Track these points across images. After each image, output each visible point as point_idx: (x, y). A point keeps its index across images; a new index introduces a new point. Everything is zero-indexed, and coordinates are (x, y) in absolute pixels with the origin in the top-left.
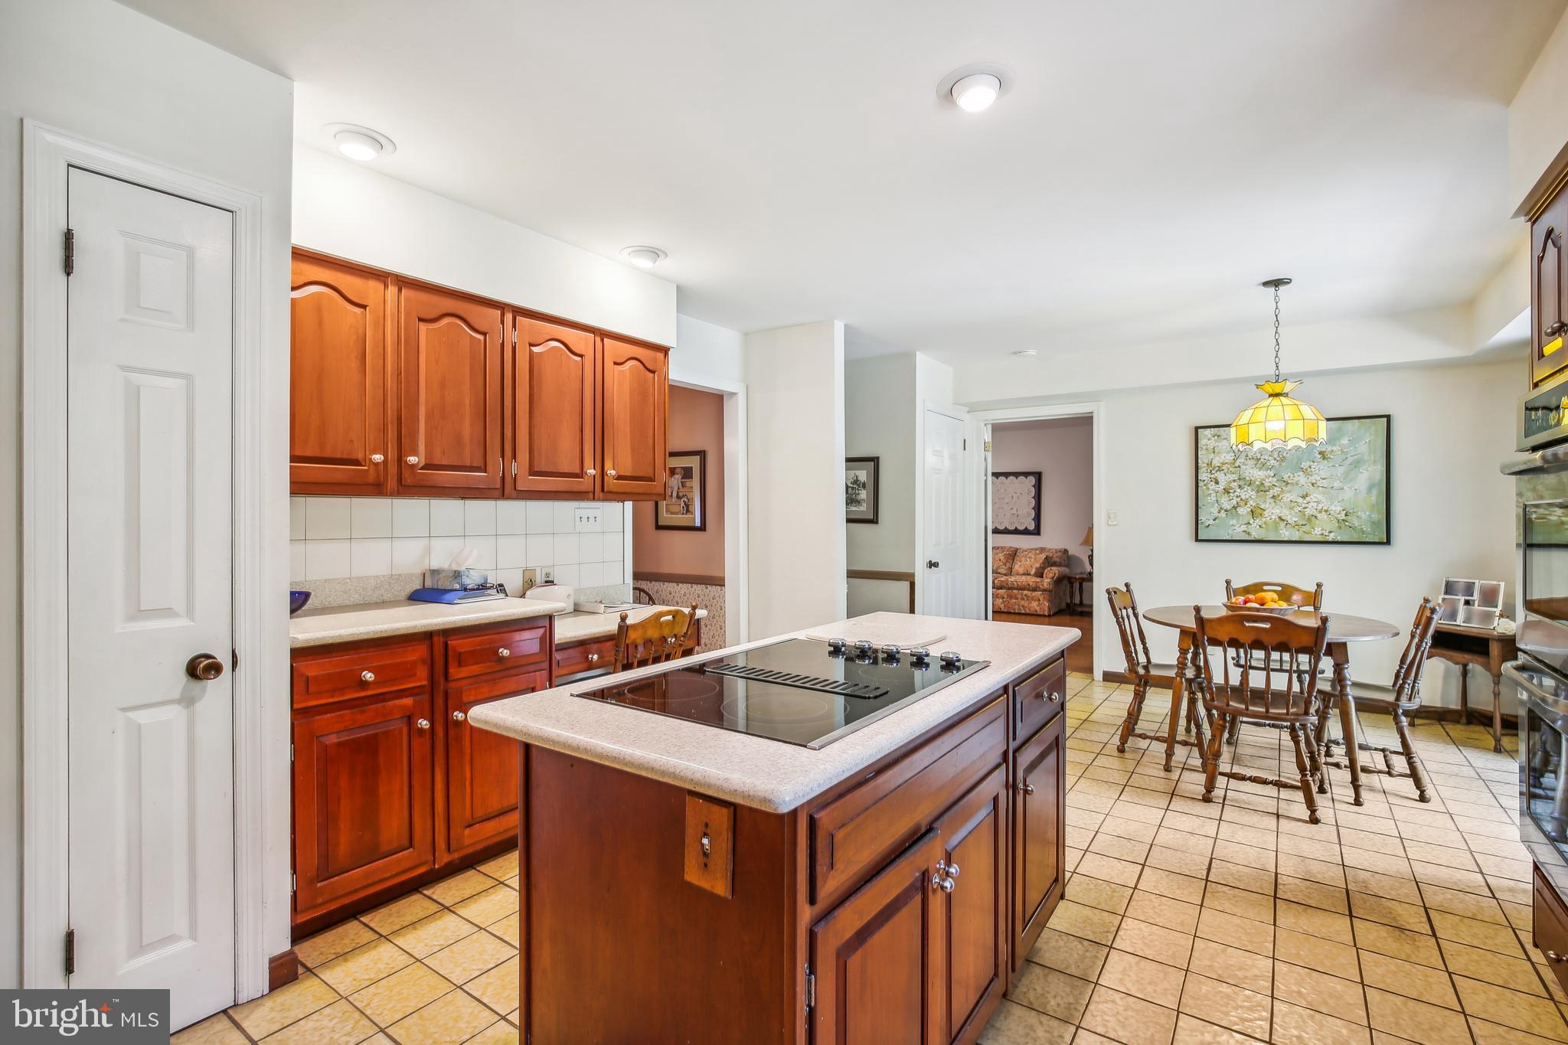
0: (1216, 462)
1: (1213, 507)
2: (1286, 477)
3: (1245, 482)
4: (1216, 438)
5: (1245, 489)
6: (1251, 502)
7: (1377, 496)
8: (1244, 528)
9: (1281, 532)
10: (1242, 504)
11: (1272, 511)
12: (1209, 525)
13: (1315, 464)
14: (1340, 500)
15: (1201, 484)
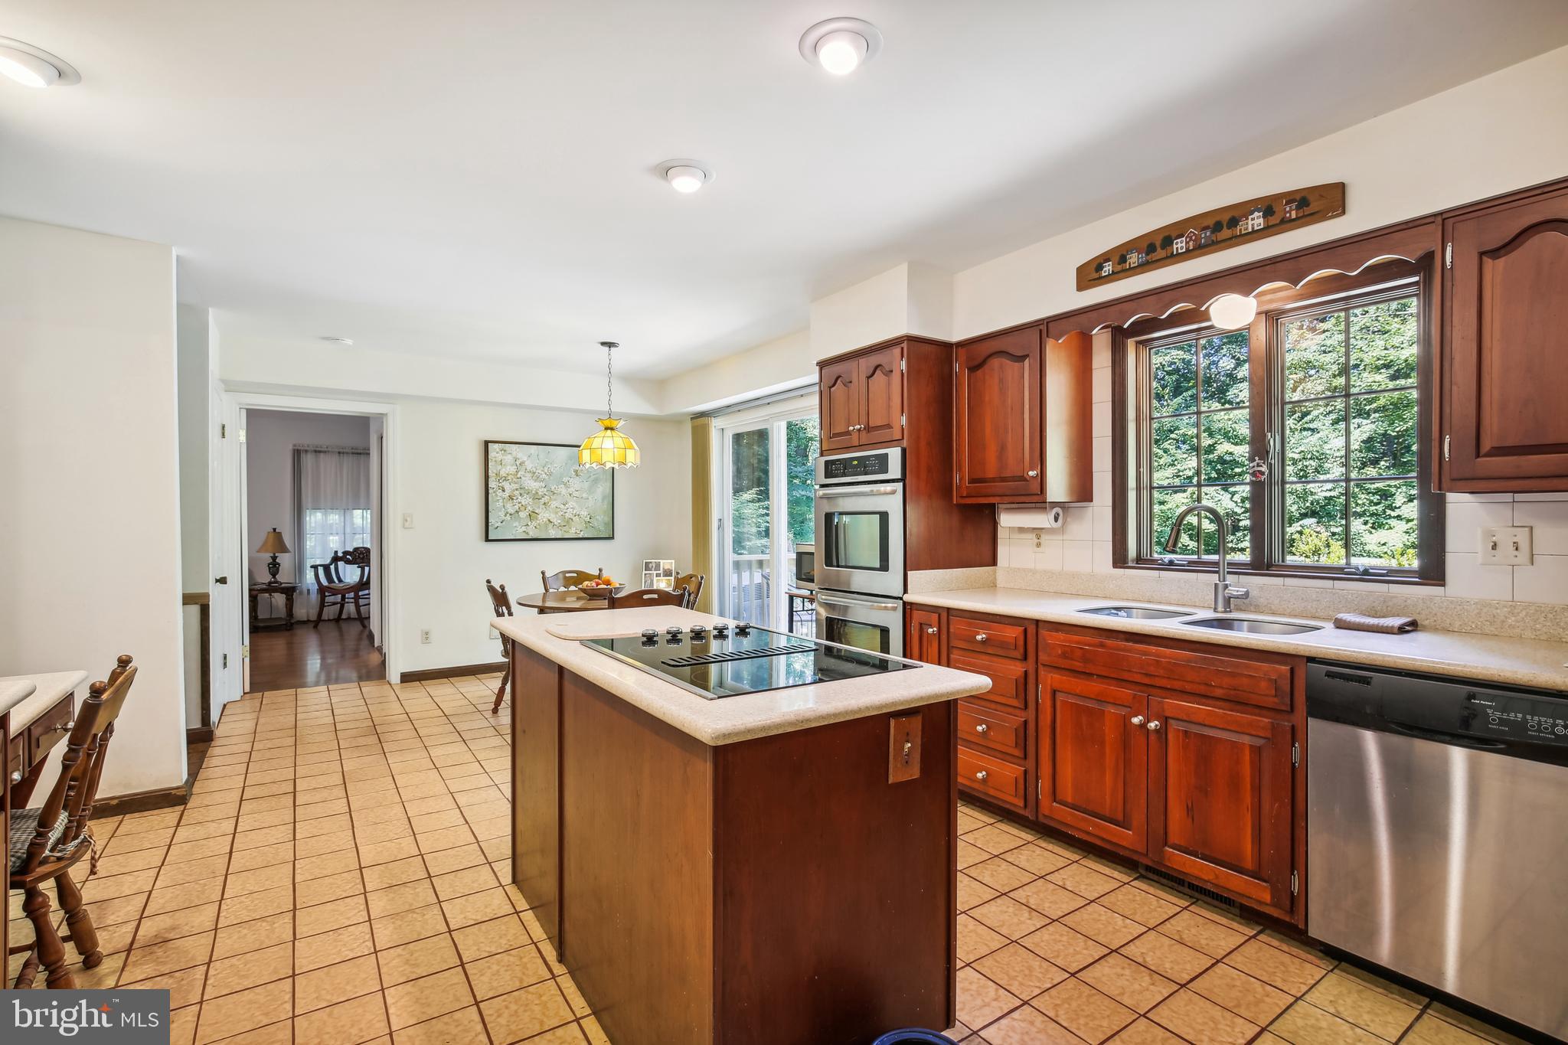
0: (503, 473)
1: (501, 511)
2: (553, 488)
3: (523, 491)
4: (503, 451)
5: (525, 497)
6: (529, 508)
7: (607, 505)
8: (524, 529)
9: (550, 531)
10: (522, 509)
11: (544, 515)
12: (498, 526)
14: (586, 507)
15: (490, 491)
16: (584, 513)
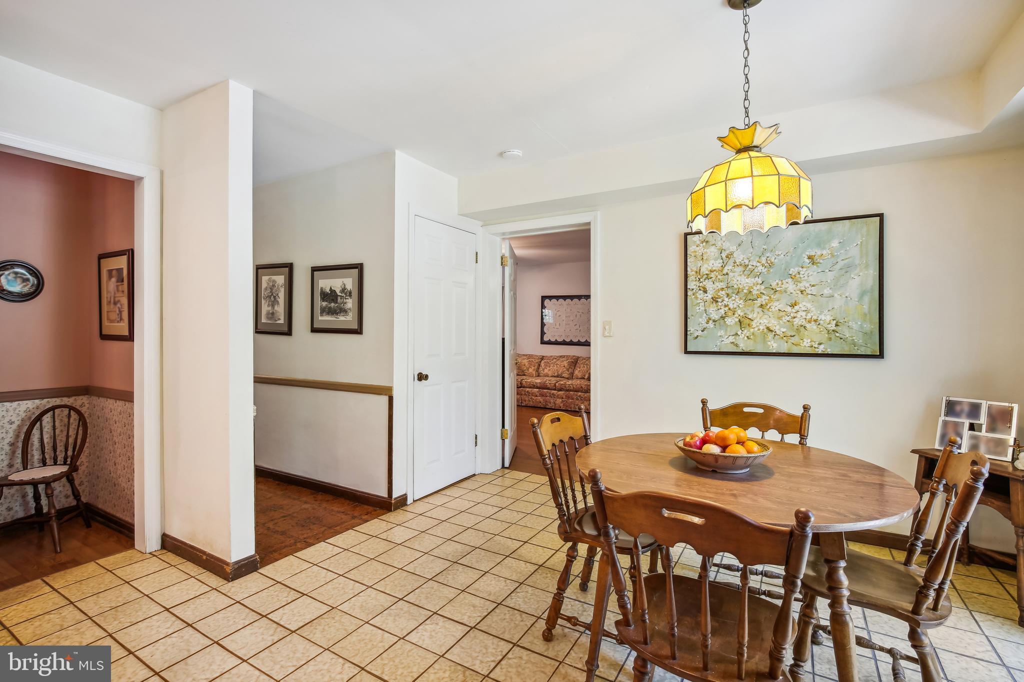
0: (704, 270)
1: (701, 317)
2: (774, 285)
3: (733, 291)
4: (704, 244)
5: (733, 298)
6: (739, 312)
7: (870, 304)
8: (731, 339)
9: (769, 343)
10: (730, 313)
11: (761, 321)
12: (698, 336)
13: (805, 269)
14: (830, 309)
15: (690, 293)
16: (826, 317)
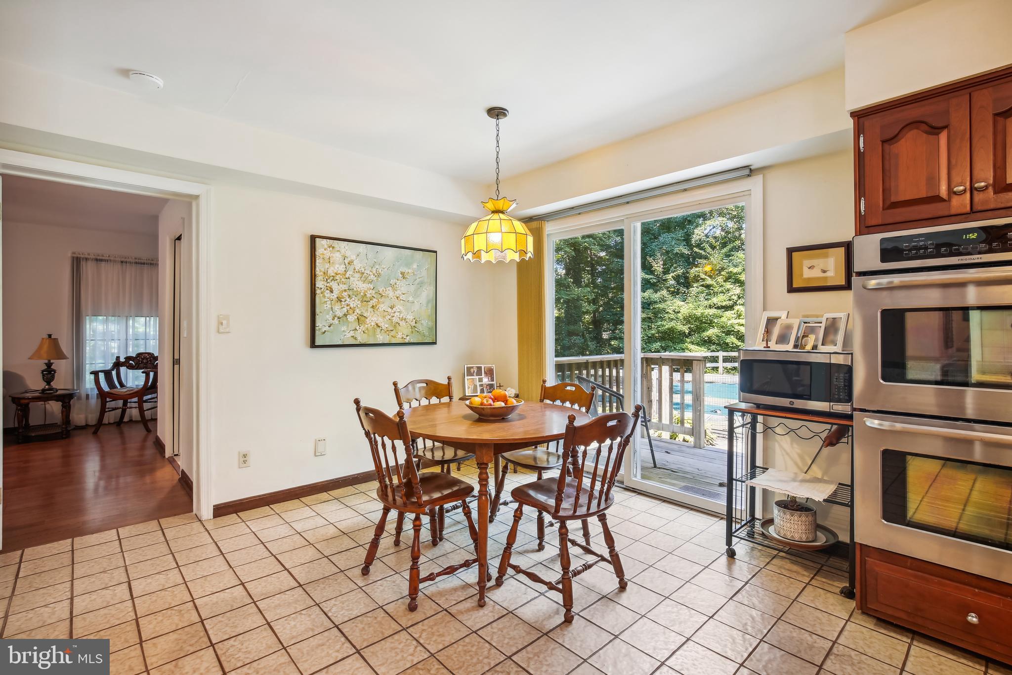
0: (331, 272)
1: (328, 314)
2: (381, 290)
3: (352, 292)
4: (331, 249)
5: (353, 299)
6: (357, 311)
7: (430, 310)
8: (352, 333)
9: (378, 336)
10: (351, 312)
11: (372, 319)
12: (325, 331)
13: (399, 281)
14: (412, 311)
15: (318, 291)
16: (410, 317)
